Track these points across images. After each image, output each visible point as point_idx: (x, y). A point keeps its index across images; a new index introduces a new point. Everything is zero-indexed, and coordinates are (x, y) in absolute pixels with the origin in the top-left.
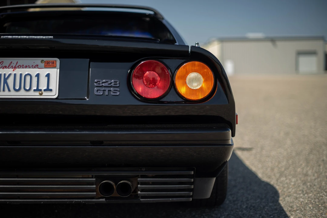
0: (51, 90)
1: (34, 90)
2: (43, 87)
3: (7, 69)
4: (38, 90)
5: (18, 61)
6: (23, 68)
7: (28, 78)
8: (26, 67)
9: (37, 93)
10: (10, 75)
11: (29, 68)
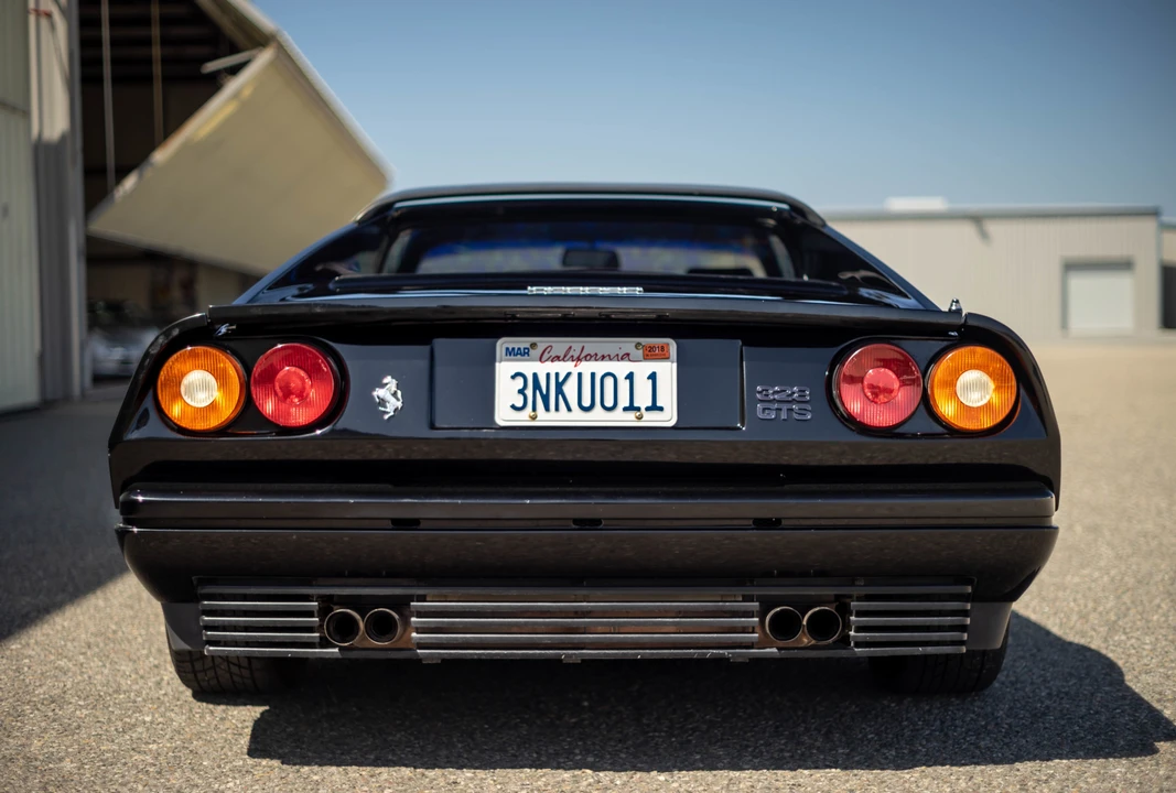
0: (661, 409)
1: (625, 409)
2: (643, 400)
3: (561, 363)
4: (631, 408)
5: (585, 345)
6: (596, 360)
7: (609, 382)
8: (603, 358)
9: (631, 416)
10: (569, 374)
11: (610, 360)
